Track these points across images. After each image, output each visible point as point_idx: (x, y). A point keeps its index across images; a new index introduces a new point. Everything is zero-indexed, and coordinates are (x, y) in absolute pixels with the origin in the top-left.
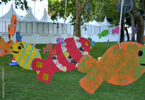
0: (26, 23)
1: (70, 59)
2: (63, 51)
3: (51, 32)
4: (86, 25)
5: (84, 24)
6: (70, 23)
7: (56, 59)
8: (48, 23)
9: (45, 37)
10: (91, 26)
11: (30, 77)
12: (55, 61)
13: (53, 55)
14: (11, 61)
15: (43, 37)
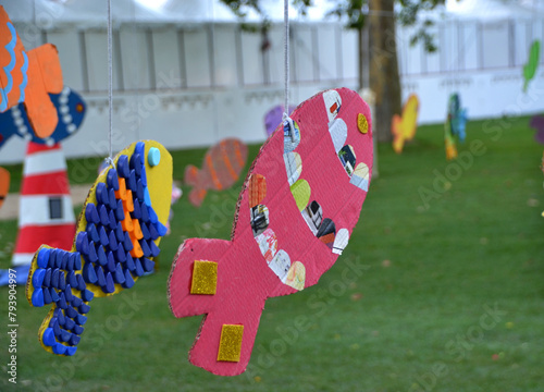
0: (82, 34)
1: (315, 217)
2: (289, 174)
3: (226, 76)
4: (429, 23)
5: (422, 15)
6: (334, 19)
7: (266, 227)
8: (210, 28)
9: (199, 106)
10: (460, 24)
11: (125, 339)
12: (264, 241)
13: (254, 209)
14: (9, 257)
15: (186, 107)
